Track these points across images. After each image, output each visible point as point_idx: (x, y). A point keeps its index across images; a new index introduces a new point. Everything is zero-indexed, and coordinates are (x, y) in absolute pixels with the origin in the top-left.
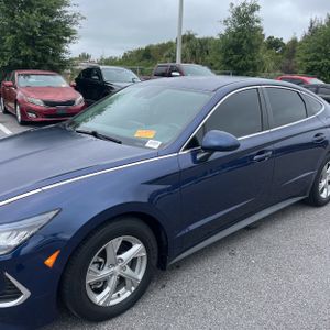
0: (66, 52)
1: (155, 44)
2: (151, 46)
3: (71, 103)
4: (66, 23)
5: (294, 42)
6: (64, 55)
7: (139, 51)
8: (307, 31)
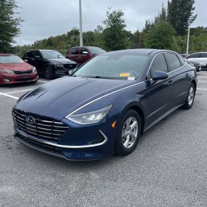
0: (14, 42)
1: (54, 36)
2: (52, 37)
3: (30, 71)
4: (11, 24)
5: (138, 33)
6: (11, 44)
7: (44, 41)
8: (144, 27)
